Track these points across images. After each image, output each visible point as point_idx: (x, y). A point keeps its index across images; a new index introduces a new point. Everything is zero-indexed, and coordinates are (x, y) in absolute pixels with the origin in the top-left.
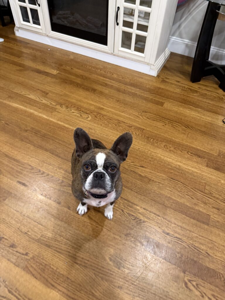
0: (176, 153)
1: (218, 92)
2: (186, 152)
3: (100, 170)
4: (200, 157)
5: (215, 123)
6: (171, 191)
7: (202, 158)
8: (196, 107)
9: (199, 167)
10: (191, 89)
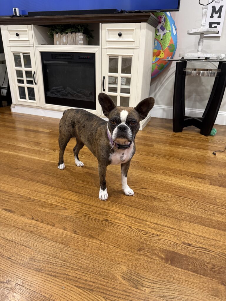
0: (176, 176)
1: (201, 137)
2: (186, 175)
3: (123, 124)
4: (201, 178)
5: (206, 155)
6: (181, 206)
7: (203, 179)
8: (184, 147)
9: (203, 186)
10: (175, 136)
